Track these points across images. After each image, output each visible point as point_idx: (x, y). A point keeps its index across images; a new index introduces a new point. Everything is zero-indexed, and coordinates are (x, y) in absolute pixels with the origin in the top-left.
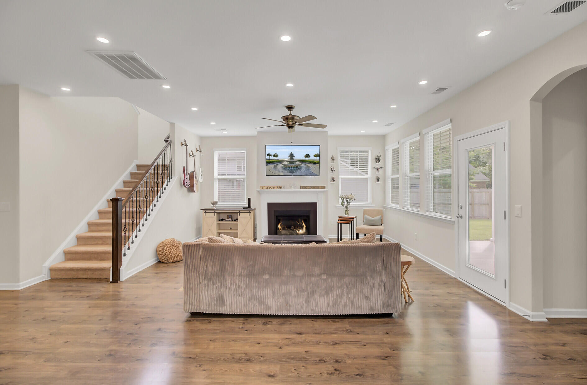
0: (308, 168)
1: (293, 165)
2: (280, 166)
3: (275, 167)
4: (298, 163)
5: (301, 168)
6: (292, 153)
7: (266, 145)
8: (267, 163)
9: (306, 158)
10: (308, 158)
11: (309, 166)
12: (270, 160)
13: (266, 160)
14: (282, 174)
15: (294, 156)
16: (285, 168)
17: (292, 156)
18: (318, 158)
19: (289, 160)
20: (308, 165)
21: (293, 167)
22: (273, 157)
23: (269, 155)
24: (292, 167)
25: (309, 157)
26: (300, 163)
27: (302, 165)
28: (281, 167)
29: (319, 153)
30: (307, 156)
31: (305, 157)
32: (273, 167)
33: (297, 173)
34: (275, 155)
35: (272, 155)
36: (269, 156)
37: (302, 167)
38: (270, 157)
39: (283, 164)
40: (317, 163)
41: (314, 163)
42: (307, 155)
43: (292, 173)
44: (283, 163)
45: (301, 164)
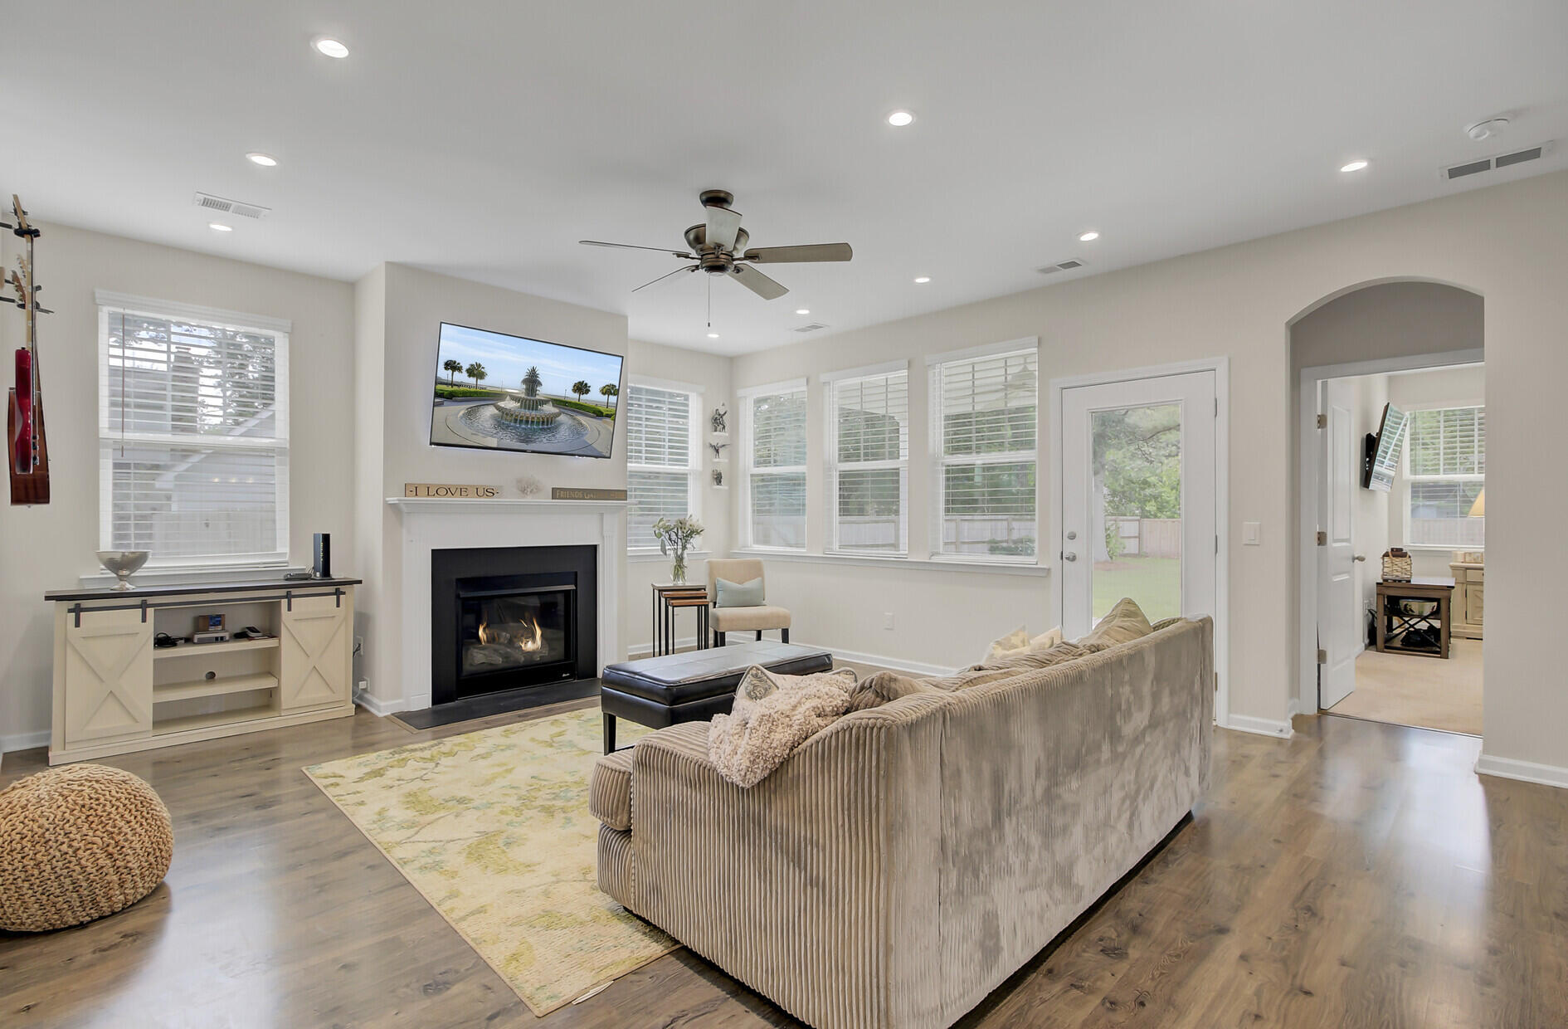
0: (578, 431)
1: (534, 413)
2: (489, 412)
3: (470, 413)
4: (549, 409)
5: (557, 427)
6: (533, 370)
7: (441, 323)
8: (438, 395)
9: (576, 395)
10: (584, 397)
11: (583, 422)
12: (455, 388)
13: (436, 384)
14: (494, 443)
15: (540, 384)
16: (505, 421)
17: (532, 381)
18: (613, 399)
19: (523, 396)
20: (582, 419)
21: (532, 422)
22: (465, 374)
23: (452, 366)
24: (527, 422)
25: (587, 391)
26: (556, 410)
27: (562, 418)
28: (494, 417)
29: (617, 384)
30: (581, 388)
31: (574, 391)
32: (461, 414)
33: (543, 443)
34: (475, 371)
35: (465, 366)
36: (450, 372)
37: (560, 424)
38: (456, 373)
39: (498, 408)
40: (608, 416)
41: (598, 414)
42: (581, 383)
43: (526, 441)
44: (501, 404)
45: (558, 415)
